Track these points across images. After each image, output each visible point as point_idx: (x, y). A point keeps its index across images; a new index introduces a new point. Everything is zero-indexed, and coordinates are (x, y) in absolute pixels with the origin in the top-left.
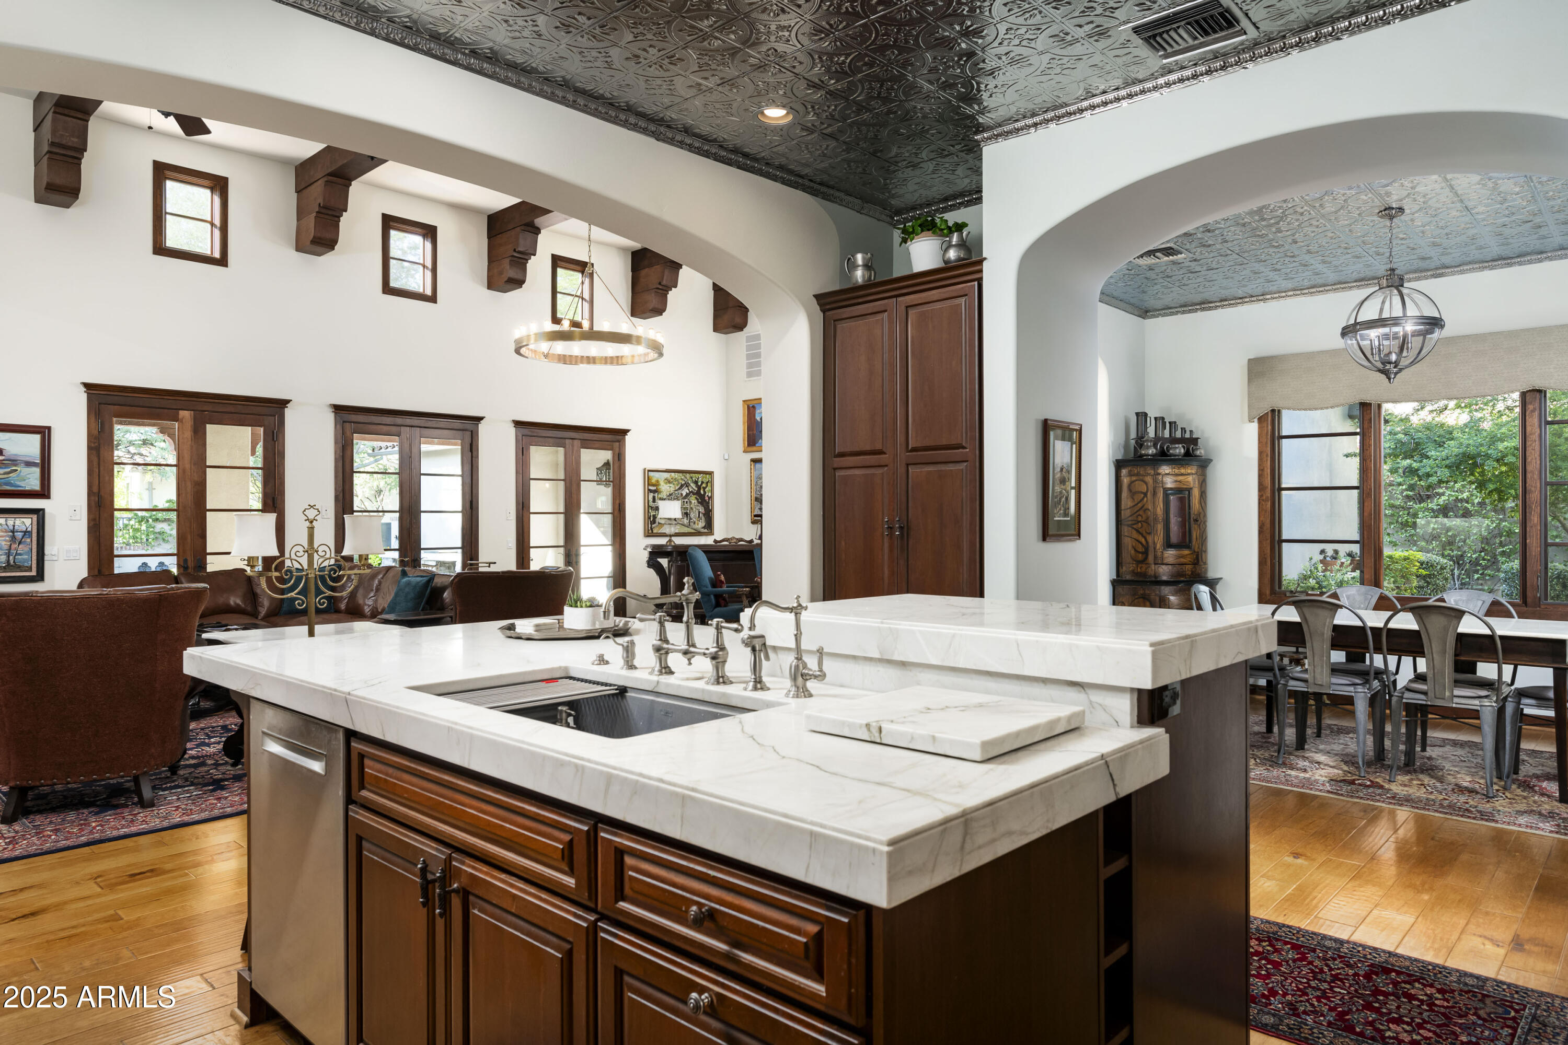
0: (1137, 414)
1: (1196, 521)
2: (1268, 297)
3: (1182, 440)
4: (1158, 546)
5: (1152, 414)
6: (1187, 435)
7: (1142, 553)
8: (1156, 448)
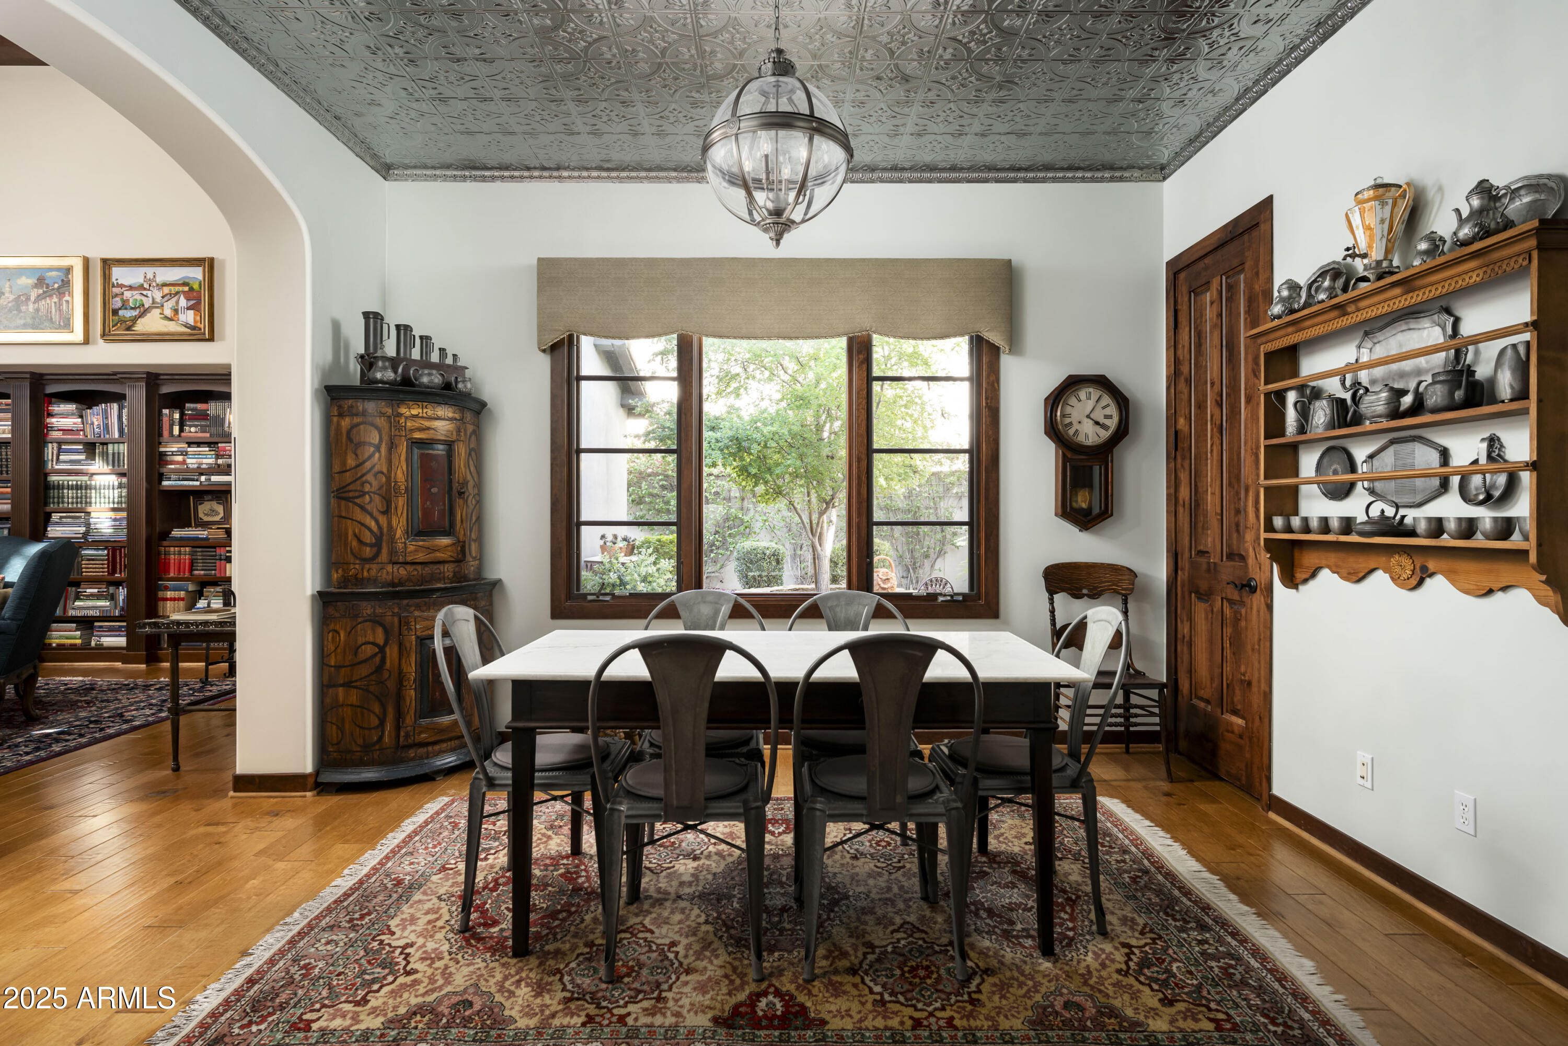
0: (366, 315)
1: (461, 494)
2: (565, 174)
3: (440, 367)
4: (399, 533)
5: (392, 319)
6: (449, 361)
7: (371, 545)
8: (396, 372)
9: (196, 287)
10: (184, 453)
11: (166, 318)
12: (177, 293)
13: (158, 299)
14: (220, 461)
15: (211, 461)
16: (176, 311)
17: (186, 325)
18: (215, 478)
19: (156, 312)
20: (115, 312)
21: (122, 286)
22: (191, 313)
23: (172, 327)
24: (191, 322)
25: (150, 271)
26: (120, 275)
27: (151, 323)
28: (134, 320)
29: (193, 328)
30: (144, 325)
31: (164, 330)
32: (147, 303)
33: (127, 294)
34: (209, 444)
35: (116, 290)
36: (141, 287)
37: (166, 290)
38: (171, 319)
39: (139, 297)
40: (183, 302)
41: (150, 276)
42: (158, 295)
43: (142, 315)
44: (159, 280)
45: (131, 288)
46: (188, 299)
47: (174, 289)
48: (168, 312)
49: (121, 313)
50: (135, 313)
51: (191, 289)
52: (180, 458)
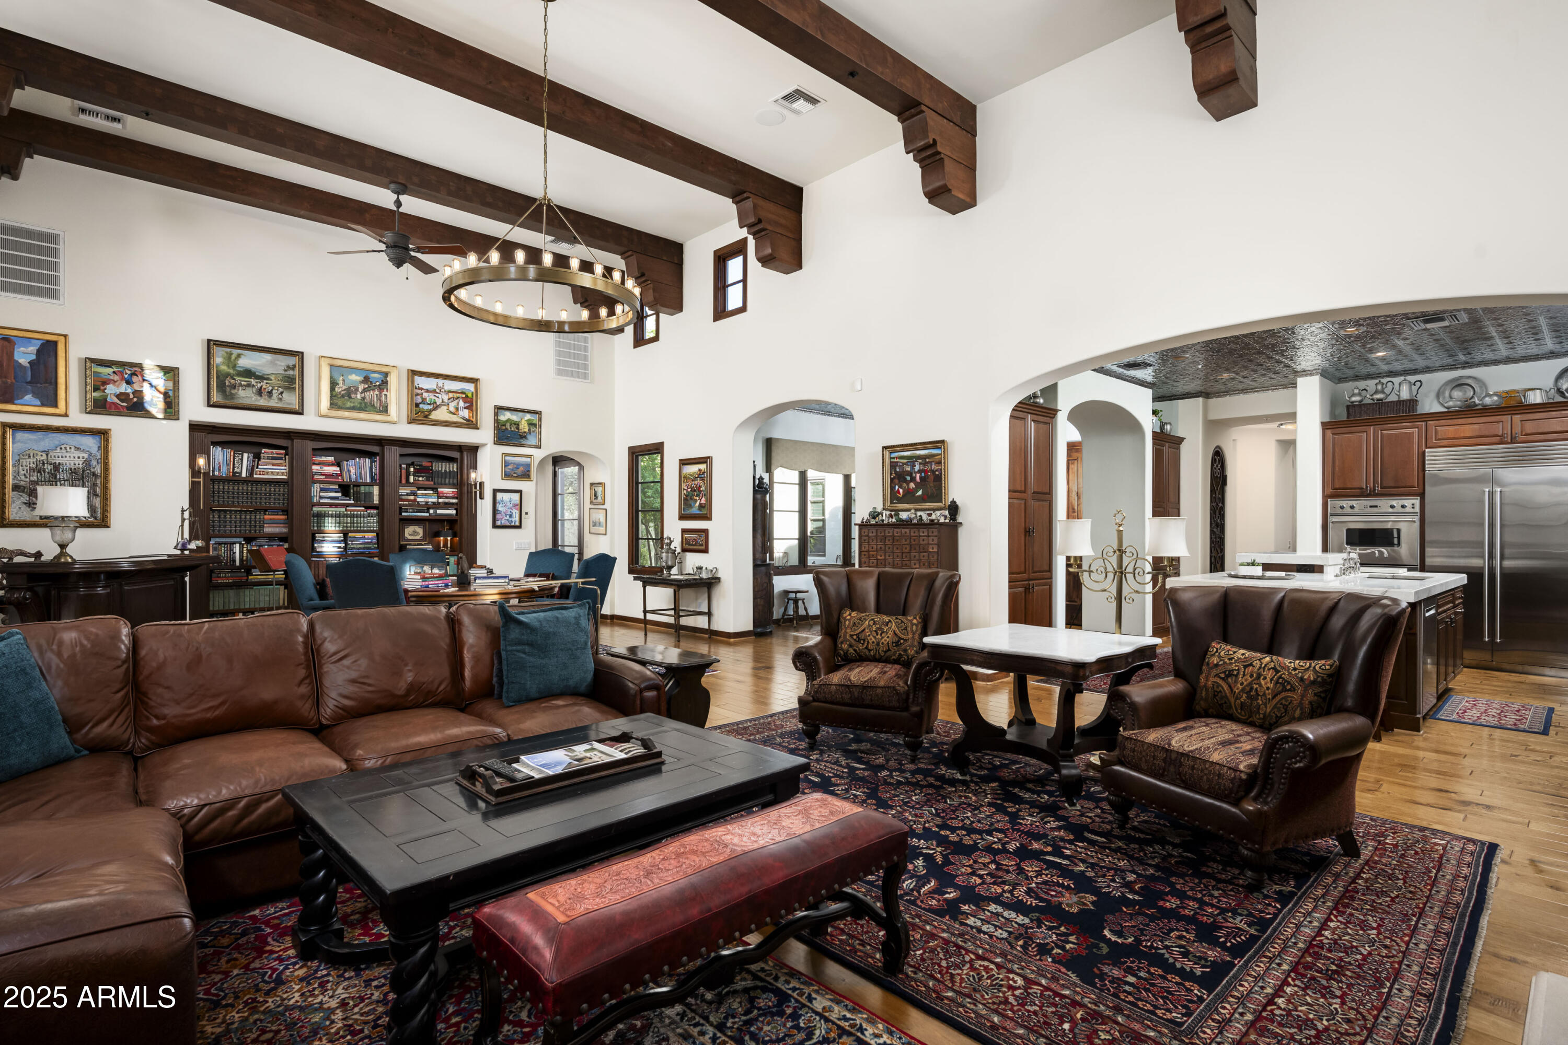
9: (470, 395)
10: (415, 494)
11: (451, 412)
12: (458, 398)
13: (446, 400)
14: (440, 500)
15: (435, 500)
16: (457, 409)
17: (463, 418)
18: (439, 511)
19: (444, 408)
20: (417, 405)
21: (422, 389)
22: (466, 411)
23: (454, 418)
24: (467, 417)
25: (441, 382)
26: (421, 382)
27: (441, 414)
28: (430, 411)
29: (468, 420)
30: (435, 416)
31: (449, 419)
32: (439, 402)
33: (425, 395)
34: (432, 489)
35: (419, 391)
36: (434, 391)
37: (451, 395)
38: (454, 414)
39: (433, 398)
40: (462, 404)
41: (440, 385)
42: (446, 398)
43: (435, 409)
44: (446, 388)
45: (428, 391)
46: (465, 402)
47: (456, 395)
48: (452, 409)
49: (421, 406)
50: (430, 407)
51: (467, 396)
52: (412, 498)
